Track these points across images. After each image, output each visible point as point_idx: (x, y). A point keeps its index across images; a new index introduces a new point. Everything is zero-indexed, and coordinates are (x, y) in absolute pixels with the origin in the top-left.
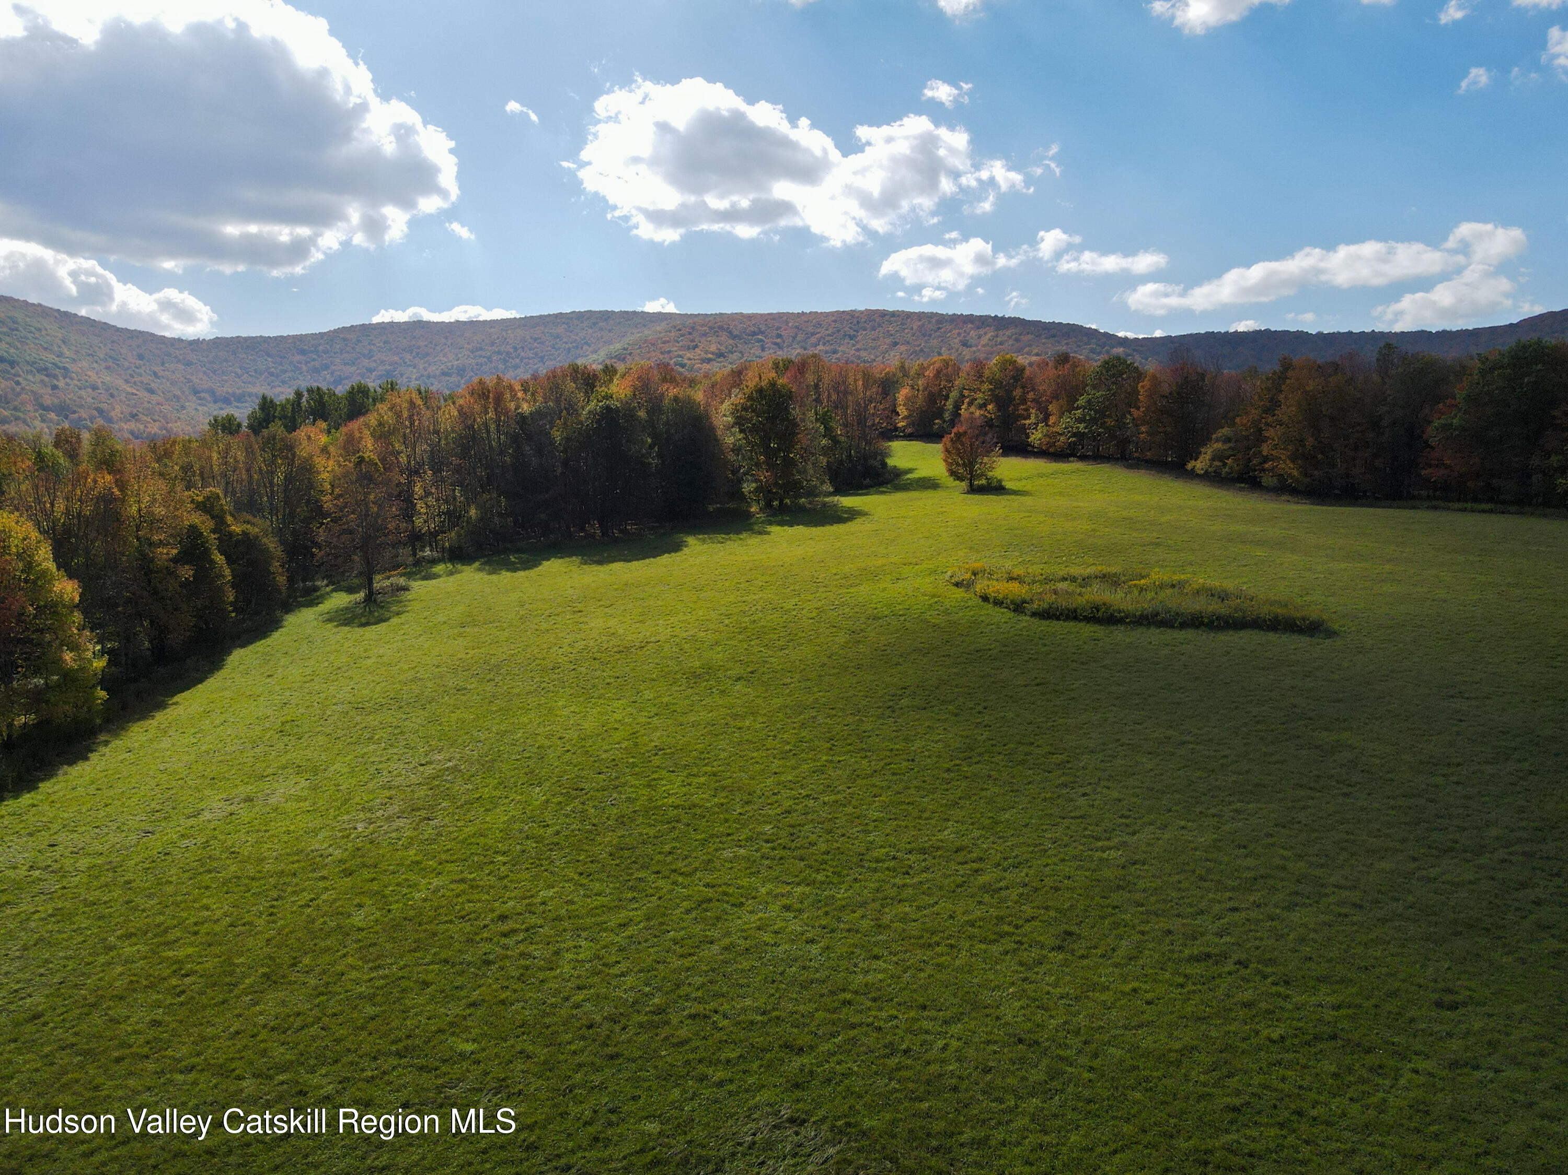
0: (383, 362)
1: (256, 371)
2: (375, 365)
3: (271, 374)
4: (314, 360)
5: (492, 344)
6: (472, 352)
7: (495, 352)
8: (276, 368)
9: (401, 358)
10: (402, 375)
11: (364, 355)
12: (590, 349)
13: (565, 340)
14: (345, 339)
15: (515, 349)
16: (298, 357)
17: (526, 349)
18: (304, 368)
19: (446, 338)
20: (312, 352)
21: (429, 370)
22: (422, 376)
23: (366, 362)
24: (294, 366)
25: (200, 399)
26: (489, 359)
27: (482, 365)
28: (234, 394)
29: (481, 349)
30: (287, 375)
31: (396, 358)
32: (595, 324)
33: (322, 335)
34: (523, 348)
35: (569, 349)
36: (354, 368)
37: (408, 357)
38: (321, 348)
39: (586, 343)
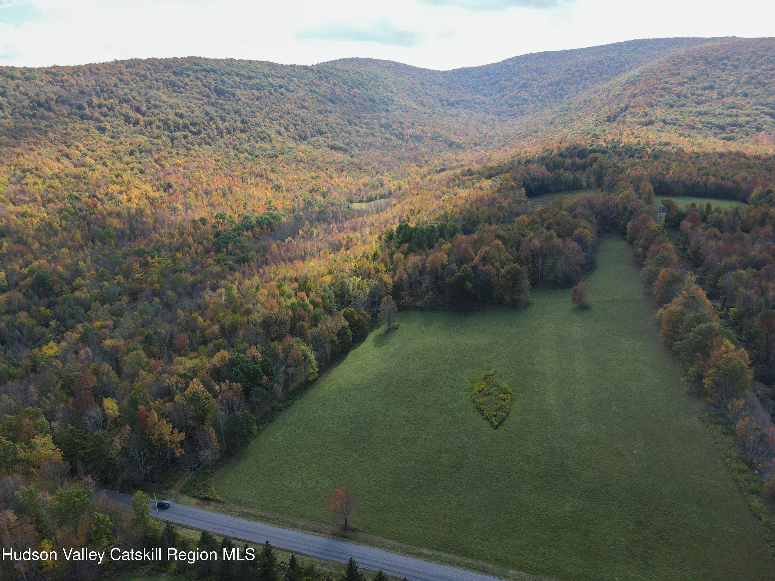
0: (523, 78)
1: (467, 86)
2: (519, 80)
3: (474, 87)
4: (493, 79)
5: (577, 66)
6: (566, 71)
7: (577, 71)
8: (476, 84)
9: (531, 76)
10: (530, 86)
11: (515, 75)
12: (628, 67)
13: (616, 61)
14: (508, 66)
15: (588, 68)
16: (486, 78)
17: (594, 68)
18: (488, 83)
19: (555, 62)
20: (492, 74)
21: (543, 83)
22: (539, 86)
23: (515, 79)
24: (484, 82)
25: (442, 105)
26: (573, 75)
27: (569, 79)
28: (456, 101)
29: (570, 70)
30: (481, 87)
31: (529, 76)
32: (635, 49)
33: (498, 64)
34: (592, 67)
35: (617, 66)
36: (509, 82)
37: (535, 74)
38: (497, 72)
39: (628, 63)
